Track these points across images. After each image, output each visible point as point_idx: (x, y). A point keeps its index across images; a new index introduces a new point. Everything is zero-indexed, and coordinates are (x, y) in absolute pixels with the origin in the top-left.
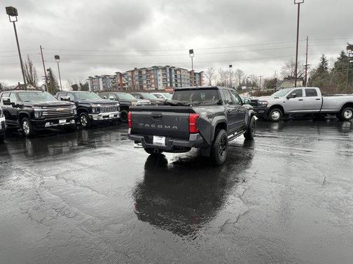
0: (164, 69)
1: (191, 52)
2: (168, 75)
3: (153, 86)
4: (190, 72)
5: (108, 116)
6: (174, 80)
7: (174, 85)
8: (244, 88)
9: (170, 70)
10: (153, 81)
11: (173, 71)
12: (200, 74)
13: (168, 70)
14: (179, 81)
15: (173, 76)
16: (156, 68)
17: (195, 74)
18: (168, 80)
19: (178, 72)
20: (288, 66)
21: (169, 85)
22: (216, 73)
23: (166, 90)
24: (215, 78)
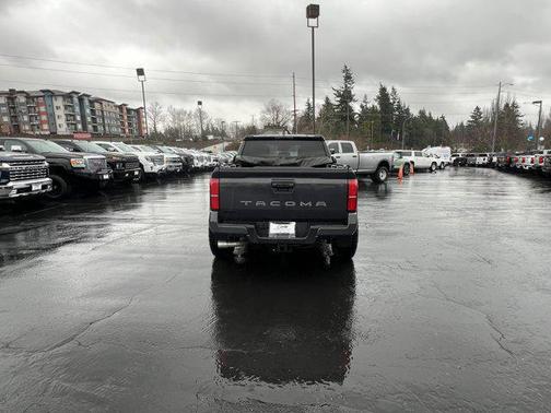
0: (68, 96)
1: (140, 72)
2: (77, 109)
3: (46, 127)
4: (120, 107)
5: (29, 189)
6: (89, 119)
7: (90, 127)
8: (211, 137)
9: (81, 99)
10: (44, 118)
11: (86, 102)
12: (137, 111)
13: (76, 100)
14: (99, 120)
15: (88, 111)
16: (50, 94)
17: (129, 110)
18: (78, 118)
19: (97, 105)
20: (268, 110)
21: (80, 126)
22: (164, 111)
23: (76, 135)
24: (163, 120)
